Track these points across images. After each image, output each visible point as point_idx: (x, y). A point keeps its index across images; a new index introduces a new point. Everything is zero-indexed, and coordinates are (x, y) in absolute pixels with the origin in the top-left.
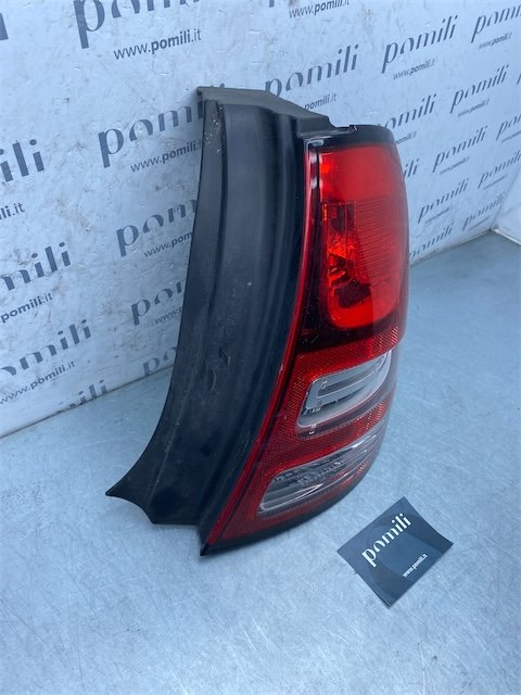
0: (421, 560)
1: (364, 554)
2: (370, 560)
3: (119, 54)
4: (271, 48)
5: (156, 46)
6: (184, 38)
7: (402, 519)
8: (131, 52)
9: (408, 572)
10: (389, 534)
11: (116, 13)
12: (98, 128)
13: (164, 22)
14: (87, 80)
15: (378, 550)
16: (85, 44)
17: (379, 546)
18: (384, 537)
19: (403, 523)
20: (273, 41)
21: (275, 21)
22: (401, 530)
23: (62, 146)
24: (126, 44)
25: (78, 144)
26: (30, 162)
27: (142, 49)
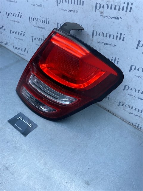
0: (20, 128)
1: (20, 117)
2: (19, 118)
3: (62, 10)
4: (95, 22)
5: (69, 11)
6: (74, 11)
7: (31, 125)
8: (64, 10)
9: (16, 125)
10: (26, 122)
11: (63, 2)
12: (57, 22)
13: (71, 7)
14: (57, 12)
15: (22, 120)
16: (57, 6)
17: (23, 120)
18: (25, 121)
19: (30, 125)
20: (95, 21)
21: (96, 16)
22: (28, 125)
23: (52, 21)
24: (63, 8)
25: (54, 23)
26: (47, 22)
27: (66, 10)
